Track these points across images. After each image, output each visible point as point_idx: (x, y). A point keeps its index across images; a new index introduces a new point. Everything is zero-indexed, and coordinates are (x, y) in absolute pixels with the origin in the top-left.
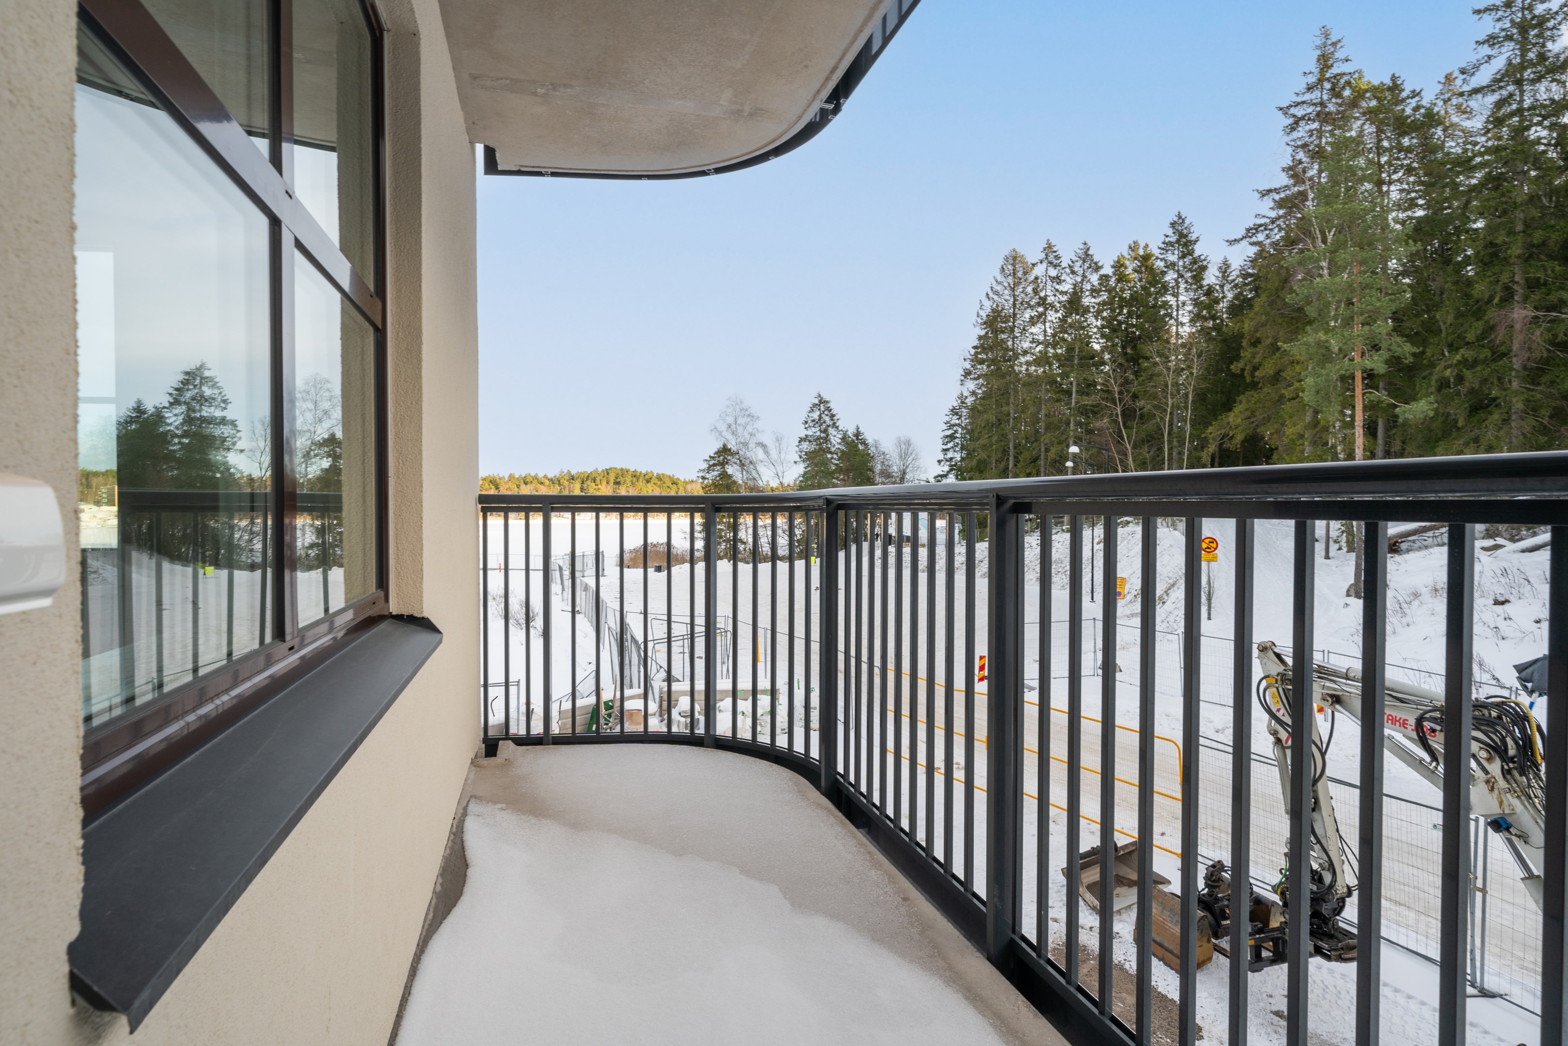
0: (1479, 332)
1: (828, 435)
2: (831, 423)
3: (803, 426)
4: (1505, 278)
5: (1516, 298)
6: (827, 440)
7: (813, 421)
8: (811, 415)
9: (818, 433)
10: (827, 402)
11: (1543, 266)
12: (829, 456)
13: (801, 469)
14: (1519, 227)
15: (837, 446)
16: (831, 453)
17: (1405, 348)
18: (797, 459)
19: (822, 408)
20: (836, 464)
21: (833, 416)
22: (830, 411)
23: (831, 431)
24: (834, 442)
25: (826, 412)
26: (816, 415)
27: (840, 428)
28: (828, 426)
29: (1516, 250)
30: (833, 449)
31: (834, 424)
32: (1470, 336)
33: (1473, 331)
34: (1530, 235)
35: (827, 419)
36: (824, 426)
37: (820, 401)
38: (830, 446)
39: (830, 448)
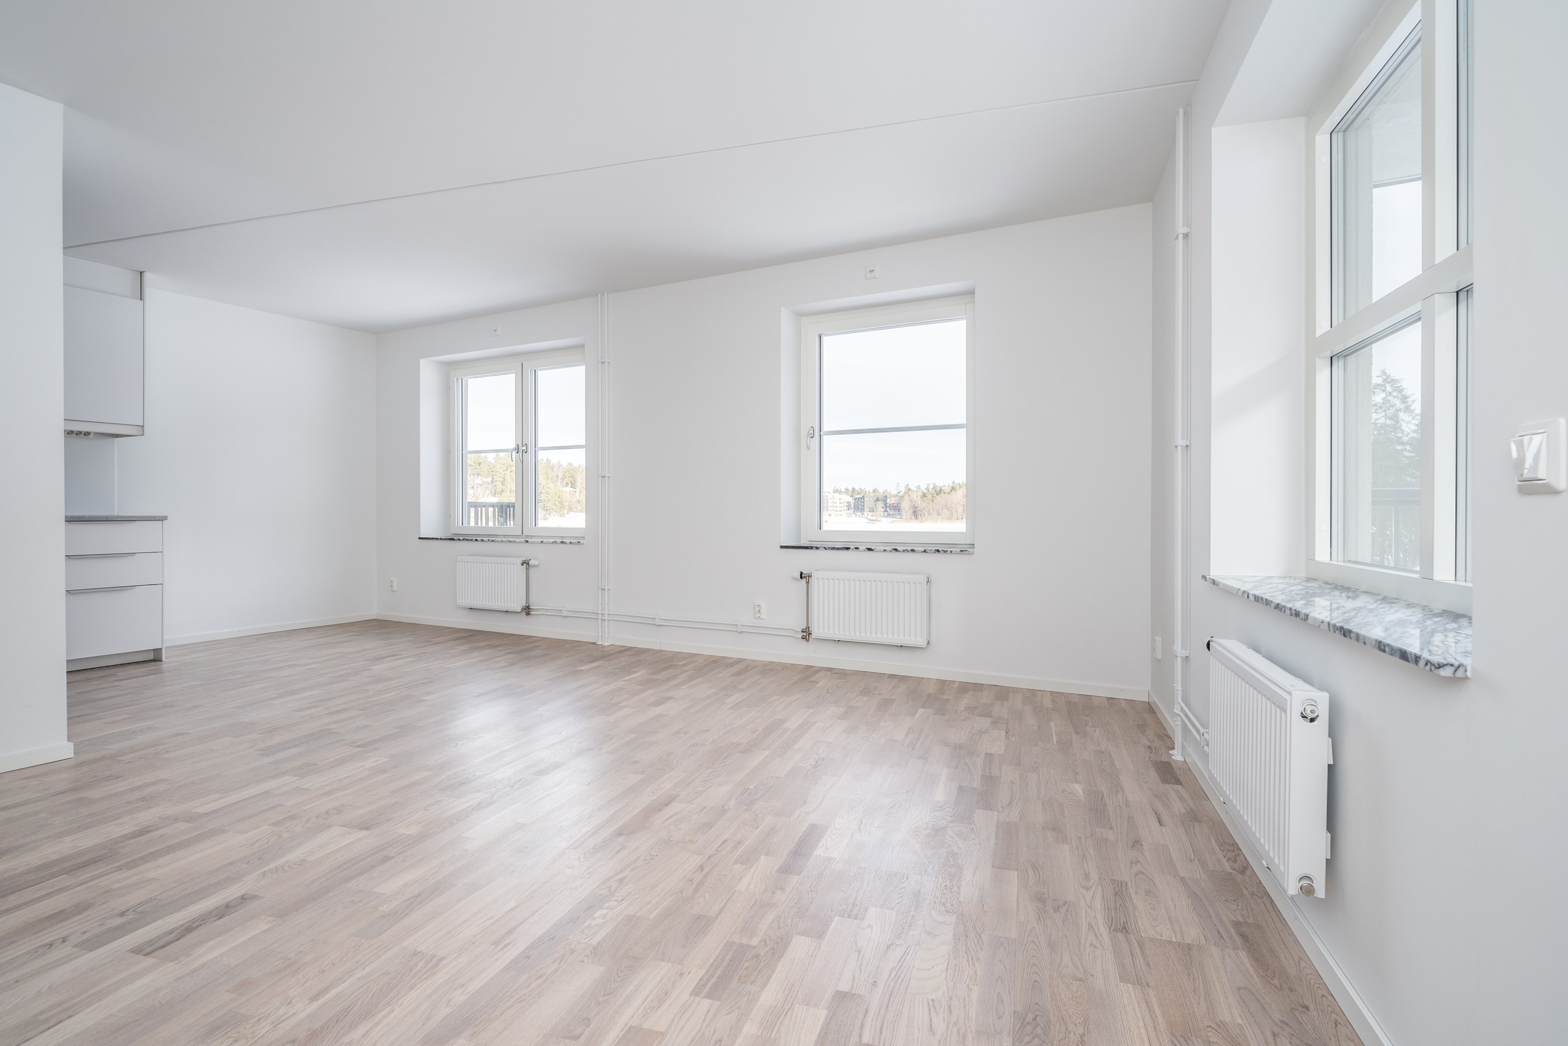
1: (1397, 422)
2: (1403, 406)
6: (1396, 427)
9: (1382, 421)
10: (1397, 381)
12: (1399, 447)
16: (1403, 444)
20: (1409, 457)
22: (1401, 391)
24: (1406, 429)
28: (1398, 410)
30: (1405, 439)
35: (1397, 402)
37: (1384, 380)
38: (1400, 435)
39: (1400, 438)
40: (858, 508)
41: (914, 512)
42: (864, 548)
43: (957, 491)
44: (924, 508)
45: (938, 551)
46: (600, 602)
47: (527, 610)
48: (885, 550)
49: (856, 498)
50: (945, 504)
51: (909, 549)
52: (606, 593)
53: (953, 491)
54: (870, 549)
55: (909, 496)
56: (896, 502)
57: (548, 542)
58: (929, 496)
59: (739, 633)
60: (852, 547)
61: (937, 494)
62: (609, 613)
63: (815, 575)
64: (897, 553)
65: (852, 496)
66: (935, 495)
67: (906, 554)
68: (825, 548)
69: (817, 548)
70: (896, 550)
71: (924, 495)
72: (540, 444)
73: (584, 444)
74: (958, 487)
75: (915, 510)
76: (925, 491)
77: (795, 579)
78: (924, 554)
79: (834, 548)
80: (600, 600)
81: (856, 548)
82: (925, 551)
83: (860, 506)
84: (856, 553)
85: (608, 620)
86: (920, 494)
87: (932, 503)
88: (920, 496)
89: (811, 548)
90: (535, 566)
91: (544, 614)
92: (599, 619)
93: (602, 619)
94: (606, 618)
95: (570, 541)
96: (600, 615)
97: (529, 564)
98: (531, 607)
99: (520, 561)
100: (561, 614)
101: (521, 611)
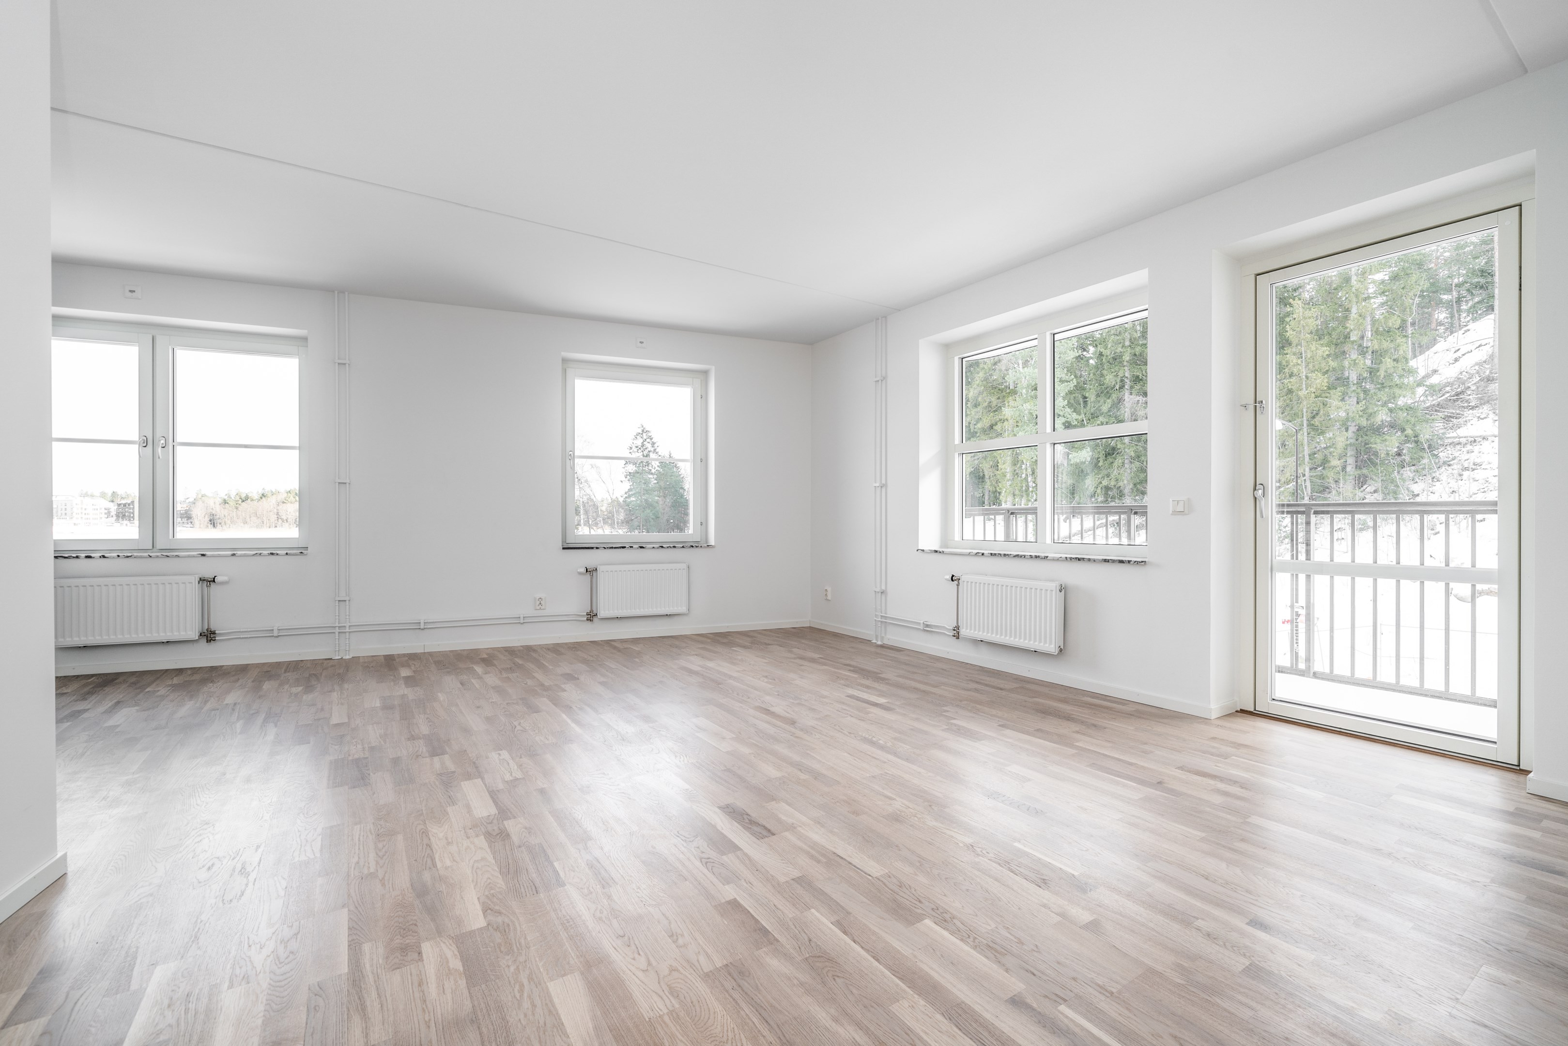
0: (1110, 406)
1: (649, 459)
2: (652, 449)
3: (628, 451)
4: (1121, 374)
5: (1126, 387)
6: (648, 463)
7: (637, 447)
8: (635, 442)
9: (641, 457)
10: (649, 432)
11: (1140, 368)
12: (650, 476)
13: (627, 486)
14: (1127, 343)
15: (657, 468)
16: (652, 474)
17: (1073, 416)
18: (623, 479)
19: (645, 437)
20: (655, 483)
21: (653, 444)
22: (651, 439)
23: (652, 455)
24: (654, 465)
25: (648, 440)
26: (639, 442)
27: (659, 454)
28: (650, 452)
29: (1127, 357)
30: (653, 471)
31: (655, 450)
32: (1105, 408)
33: (1106, 405)
34: (1133, 348)
35: (649, 446)
36: (645, 453)
37: (643, 431)
38: (650, 468)
39: (651, 470)
40: (125, 515)
41: (210, 521)
42: (637, 546)
43: (269, 499)
44: (225, 516)
45: (692, 546)
46: (337, 614)
47: (209, 636)
48: (654, 547)
49: (120, 504)
50: (253, 512)
51: (672, 546)
52: (347, 604)
53: (264, 498)
54: (641, 547)
55: (203, 502)
56: (182, 509)
57: (245, 554)
58: (232, 503)
59: (522, 624)
60: (627, 546)
61: (243, 501)
62: (351, 624)
63: (601, 569)
64: (663, 549)
65: (113, 501)
66: (240, 502)
67: (670, 550)
68: (605, 548)
69: (597, 548)
70: (662, 547)
71: (225, 502)
72: (179, 439)
73: (298, 445)
74: (269, 494)
75: (212, 518)
76: (226, 498)
77: (580, 573)
78: (683, 549)
79: (612, 548)
80: (337, 612)
81: (631, 547)
82: (683, 547)
83: (127, 514)
84: (631, 550)
85: (350, 632)
86: (220, 500)
87: (235, 510)
88: (219, 503)
89: (592, 548)
90: (223, 583)
91: (240, 638)
92: (334, 633)
93: (339, 633)
94: (347, 630)
95: (286, 552)
96: (337, 628)
97: (214, 581)
98: (216, 632)
99: (195, 579)
100: (271, 635)
101: (197, 638)
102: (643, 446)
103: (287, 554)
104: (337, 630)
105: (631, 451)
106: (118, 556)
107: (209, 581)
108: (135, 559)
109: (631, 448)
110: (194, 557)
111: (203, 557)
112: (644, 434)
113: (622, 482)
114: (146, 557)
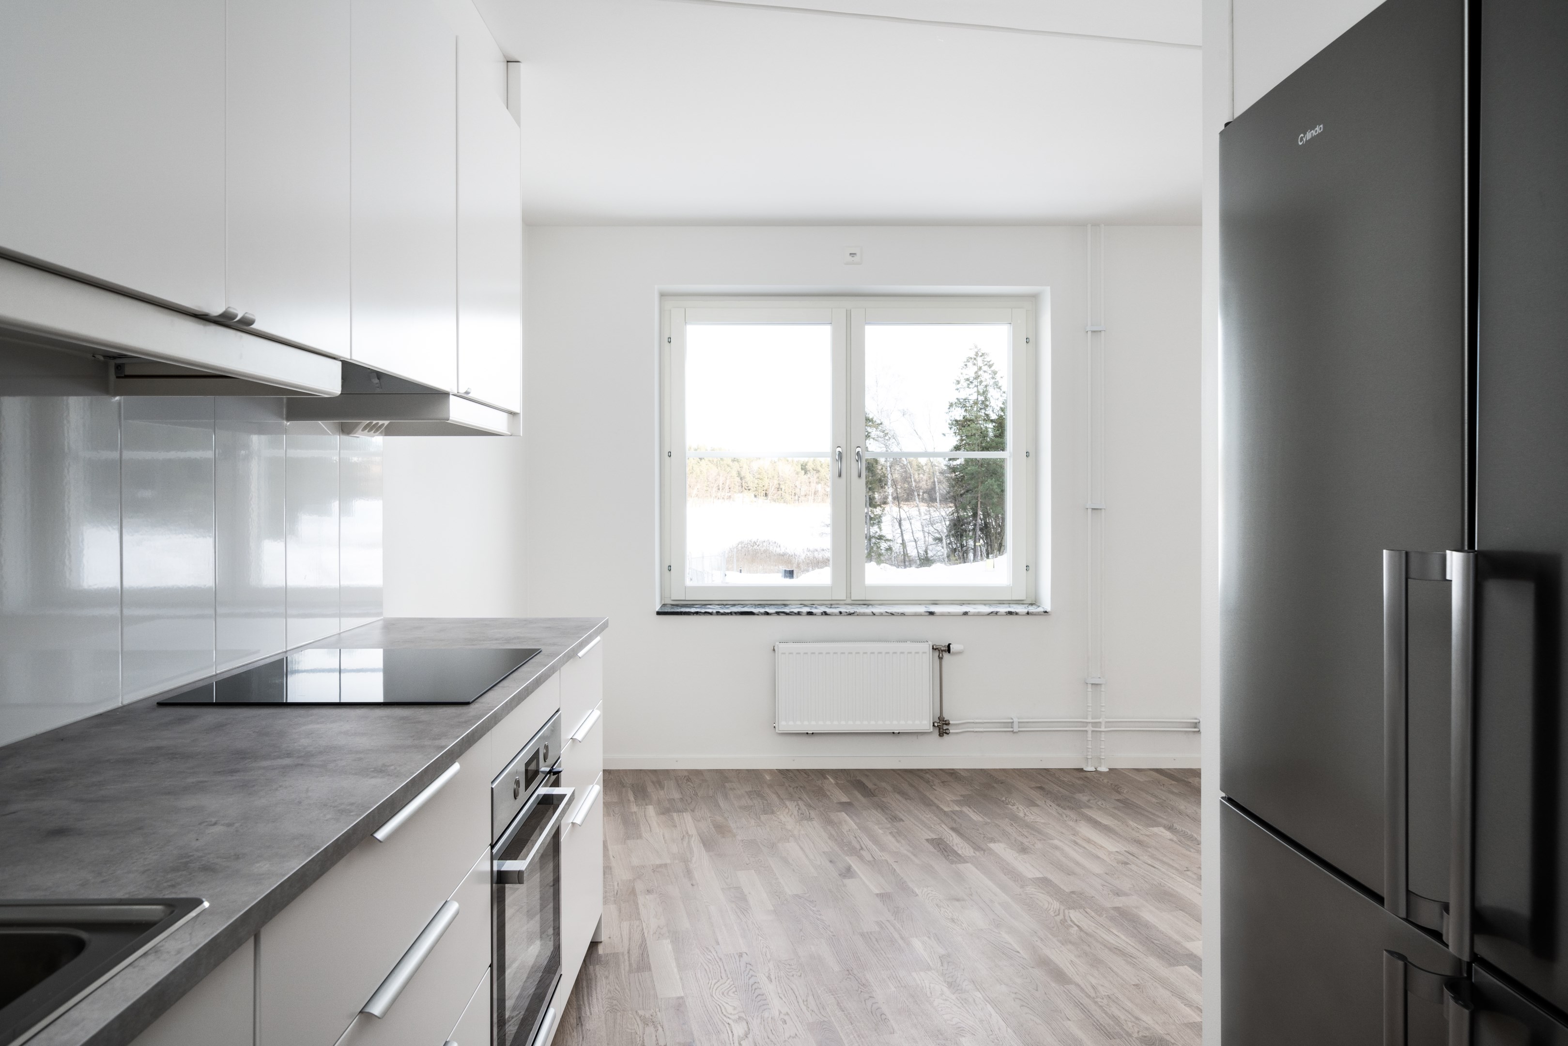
2: (992, 382)
3: (954, 387)
7: (968, 380)
8: (965, 371)
13: (952, 441)
16: (992, 420)
18: (946, 429)
21: (993, 373)
23: (991, 392)
25: (985, 368)
26: (971, 372)
27: (1003, 389)
30: (994, 415)
31: (996, 383)
36: (981, 388)
37: (977, 354)
46: (1090, 705)
47: (942, 727)
62: (1111, 720)
80: (1090, 702)
85: (1109, 732)
90: (959, 653)
91: (973, 731)
92: (1086, 731)
93: (1093, 731)
94: (1103, 729)
95: (1026, 611)
96: (1090, 725)
97: (949, 651)
98: (951, 722)
99: (926, 647)
100: (1010, 728)
101: (932, 730)
102: (976, 378)
103: (1028, 613)
104: (1090, 728)
105: (958, 386)
106: (841, 613)
107: (943, 650)
108: (858, 617)
109: (958, 382)
110: (921, 615)
111: (931, 617)
112: (979, 359)
113: (944, 435)
114: (870, 615)
